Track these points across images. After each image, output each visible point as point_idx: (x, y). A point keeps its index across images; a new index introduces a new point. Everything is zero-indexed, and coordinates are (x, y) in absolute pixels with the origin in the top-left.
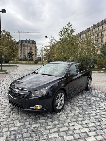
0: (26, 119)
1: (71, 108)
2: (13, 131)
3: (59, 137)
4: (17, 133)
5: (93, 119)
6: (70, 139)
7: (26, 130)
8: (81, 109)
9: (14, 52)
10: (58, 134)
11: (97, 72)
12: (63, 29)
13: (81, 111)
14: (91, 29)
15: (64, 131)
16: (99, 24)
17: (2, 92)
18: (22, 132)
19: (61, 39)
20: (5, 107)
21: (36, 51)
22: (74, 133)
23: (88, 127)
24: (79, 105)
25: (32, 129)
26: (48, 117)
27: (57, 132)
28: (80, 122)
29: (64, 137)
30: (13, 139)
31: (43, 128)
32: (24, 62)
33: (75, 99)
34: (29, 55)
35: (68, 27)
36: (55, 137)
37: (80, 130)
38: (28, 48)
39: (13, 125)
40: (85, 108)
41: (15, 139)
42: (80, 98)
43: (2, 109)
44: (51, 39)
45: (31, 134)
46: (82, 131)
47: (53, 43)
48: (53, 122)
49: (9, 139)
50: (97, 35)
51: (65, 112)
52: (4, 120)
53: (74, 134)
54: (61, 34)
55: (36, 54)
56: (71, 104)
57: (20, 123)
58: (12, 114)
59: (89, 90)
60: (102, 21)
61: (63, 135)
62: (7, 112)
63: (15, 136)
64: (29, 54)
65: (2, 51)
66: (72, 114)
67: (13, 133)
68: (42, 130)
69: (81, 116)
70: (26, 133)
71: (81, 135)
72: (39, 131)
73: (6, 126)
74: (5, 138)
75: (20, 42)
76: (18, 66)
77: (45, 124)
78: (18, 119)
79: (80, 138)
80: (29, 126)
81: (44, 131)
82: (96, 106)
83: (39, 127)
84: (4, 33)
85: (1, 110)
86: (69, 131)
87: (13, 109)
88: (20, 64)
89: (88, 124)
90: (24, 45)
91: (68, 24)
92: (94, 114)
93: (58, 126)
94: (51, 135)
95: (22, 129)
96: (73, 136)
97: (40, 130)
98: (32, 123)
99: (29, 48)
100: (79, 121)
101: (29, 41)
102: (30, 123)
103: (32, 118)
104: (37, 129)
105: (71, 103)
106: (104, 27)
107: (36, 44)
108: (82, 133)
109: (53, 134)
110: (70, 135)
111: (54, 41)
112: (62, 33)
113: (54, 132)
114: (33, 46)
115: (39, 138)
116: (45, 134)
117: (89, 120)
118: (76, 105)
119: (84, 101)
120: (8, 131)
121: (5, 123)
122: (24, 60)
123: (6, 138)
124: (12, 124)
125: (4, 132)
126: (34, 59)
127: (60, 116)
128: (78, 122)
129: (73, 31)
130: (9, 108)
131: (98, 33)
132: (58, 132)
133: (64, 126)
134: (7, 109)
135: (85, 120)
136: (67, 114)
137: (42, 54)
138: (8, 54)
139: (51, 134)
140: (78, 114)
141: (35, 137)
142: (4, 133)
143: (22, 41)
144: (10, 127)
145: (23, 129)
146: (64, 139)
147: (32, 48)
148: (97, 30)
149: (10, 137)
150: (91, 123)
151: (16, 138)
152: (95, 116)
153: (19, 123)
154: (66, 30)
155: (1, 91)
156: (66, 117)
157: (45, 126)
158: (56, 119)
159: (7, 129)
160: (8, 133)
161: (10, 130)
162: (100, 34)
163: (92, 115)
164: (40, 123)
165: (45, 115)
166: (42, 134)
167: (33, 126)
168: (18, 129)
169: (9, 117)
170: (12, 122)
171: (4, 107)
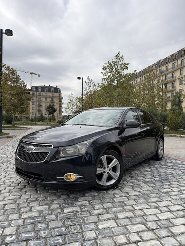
0: (52, 201)
1: (132, 184)
2: (30, 218)
3: (118, 226)
4: (37, 221)
5: (176, 199)
6: (141, 230)
7: (53, 217)
8: (152, 185)
9: (23, 104)
10: (116, 223)
11: (170, 136)
12: (109, 63)
13: (152, 189)
14: (154, 67)
15: (127, 218)
16: (167, 60)
17: (3, 163)
18: (47, 220)
19: (105, 79)
20: (11, 183)
21: (60, 104)
22: (145, 220)
23: (171, 212)
24: (147, 180)
25: (66, 215)
26: (93, 198)
27: (114, 219)
28: (154, 204)
29: (127, 226)
30: (30, 230)
31: (85, 214)
32: (39, 123)
33: (138, 172)
34: (49, 111)
35: (118, 61)
36: (111, 227)
37: (157, 216)
38: (46, 99)
39: (28, 210)
40: (157, 184)
41: (34, 230)
42: (147, 171)
43: (6, 186)
44: (87, 82)
45: (64, 222)
46: (161, 218)
47: (91, 89)
48: (104, 205)
49: (23, 231)
50: (164, 78)
51: (123, 190)
52: (10, 201)
53: (147, 221)
54: (105, 72)
55: (60, 111)
56: (131, 179)
57: (41, 207)
58: (25, 194)
59: (161, 159)
60: (172, 55)
61: (126, 224)
62: (15, 190)
63: (34, 227)
64: (49, 109)
65: (3, 98)
66: (137, 193)
67: (29, 221)
68: (85, 217)
69: (153, 195)
70: (53, 220)
71: (159, 223)
72: (79, 218)
73: (16, 211)
74: (15, 229)
75: (34, 89)
76: (29, 129)
77: (89, 208)
78: (36, 201)
79: (159, 227)
80: (59, 211)
81: (88, 218)
82: (177, 182)
83: (77, 212)
84: (7, 72)
85: (4, 188)
86: (136, 217)
87: (25, 186)
88: (33, 125)
89: (169, 207)
90: (40, 95)
91: (117, 56)
92: (176, 193)
93: (114, 209)
94: (103, 224)
95: (45, 215)
96: (145, 225)
97: (80, 216)
98: (63, 206)
99: (49, 100)
100: (152, 203)
101: (49, 89)
102: (60, 207)
103: (64, 199)
104: (75, 215)
105: (132, 177)
106: (176, 64)
107: (60, 93)
108: (160, 220)
109: (107, 222)
110: (139, 224)
111: (92, 86)
112: (108, 70)
113: (109, 219)
114: (55, 97)
115: (81, 228)
116: (91, 223)
117: (170, 201)
118: (142, 180)
119: (154, 174)
120: (20, 218)
121: (13, 206)
122: (39, 121)
123: (17, 229)
124: (26, 207)
125: (12, 220)
126: (57, 119)
127: (114, 195)
128: (150, 204)
129: (125, 66)
130: (18, 185)
131: (167, 74)
132: (116, 219)
133: (124, 210)
134: (15, 187)
135: (162, 201)
136: (127, 193)
137: (72, 108)
138: (12, 106)
139: (104, 222)
140: (148, 192)
141: (72, 227)
142: (13, 222)
143: (37, 88)
144: (23, 213)
145: (49, 214)
146: (127, 229)
147: (54, 99)
148: (165, 69)
149: (23, 228)
150: (174, 205)
151: (36, 229)
152: (180, 196)
153: (39, 206)
154: (113, 65)
155: (1, 161)
156: (126, 197)
157: (89, 211)
158: (108, 200)
159: (18, 215)
160: (21, 222)
161: (22, 217)
162: (170, 75)
163: (173, 194)
164: (78, 206)
165: (86, 195)
166: (84, 222)
167: (66, 211)
168: (38, 215)
169: (20, 198)
170: (26, 205)
171: (9, 183)
